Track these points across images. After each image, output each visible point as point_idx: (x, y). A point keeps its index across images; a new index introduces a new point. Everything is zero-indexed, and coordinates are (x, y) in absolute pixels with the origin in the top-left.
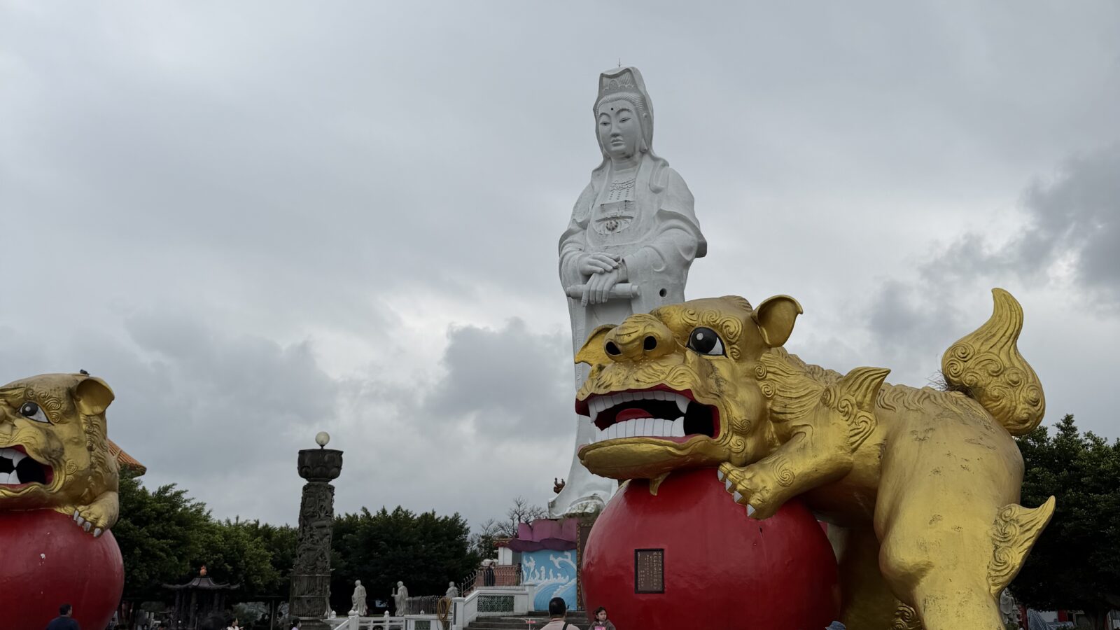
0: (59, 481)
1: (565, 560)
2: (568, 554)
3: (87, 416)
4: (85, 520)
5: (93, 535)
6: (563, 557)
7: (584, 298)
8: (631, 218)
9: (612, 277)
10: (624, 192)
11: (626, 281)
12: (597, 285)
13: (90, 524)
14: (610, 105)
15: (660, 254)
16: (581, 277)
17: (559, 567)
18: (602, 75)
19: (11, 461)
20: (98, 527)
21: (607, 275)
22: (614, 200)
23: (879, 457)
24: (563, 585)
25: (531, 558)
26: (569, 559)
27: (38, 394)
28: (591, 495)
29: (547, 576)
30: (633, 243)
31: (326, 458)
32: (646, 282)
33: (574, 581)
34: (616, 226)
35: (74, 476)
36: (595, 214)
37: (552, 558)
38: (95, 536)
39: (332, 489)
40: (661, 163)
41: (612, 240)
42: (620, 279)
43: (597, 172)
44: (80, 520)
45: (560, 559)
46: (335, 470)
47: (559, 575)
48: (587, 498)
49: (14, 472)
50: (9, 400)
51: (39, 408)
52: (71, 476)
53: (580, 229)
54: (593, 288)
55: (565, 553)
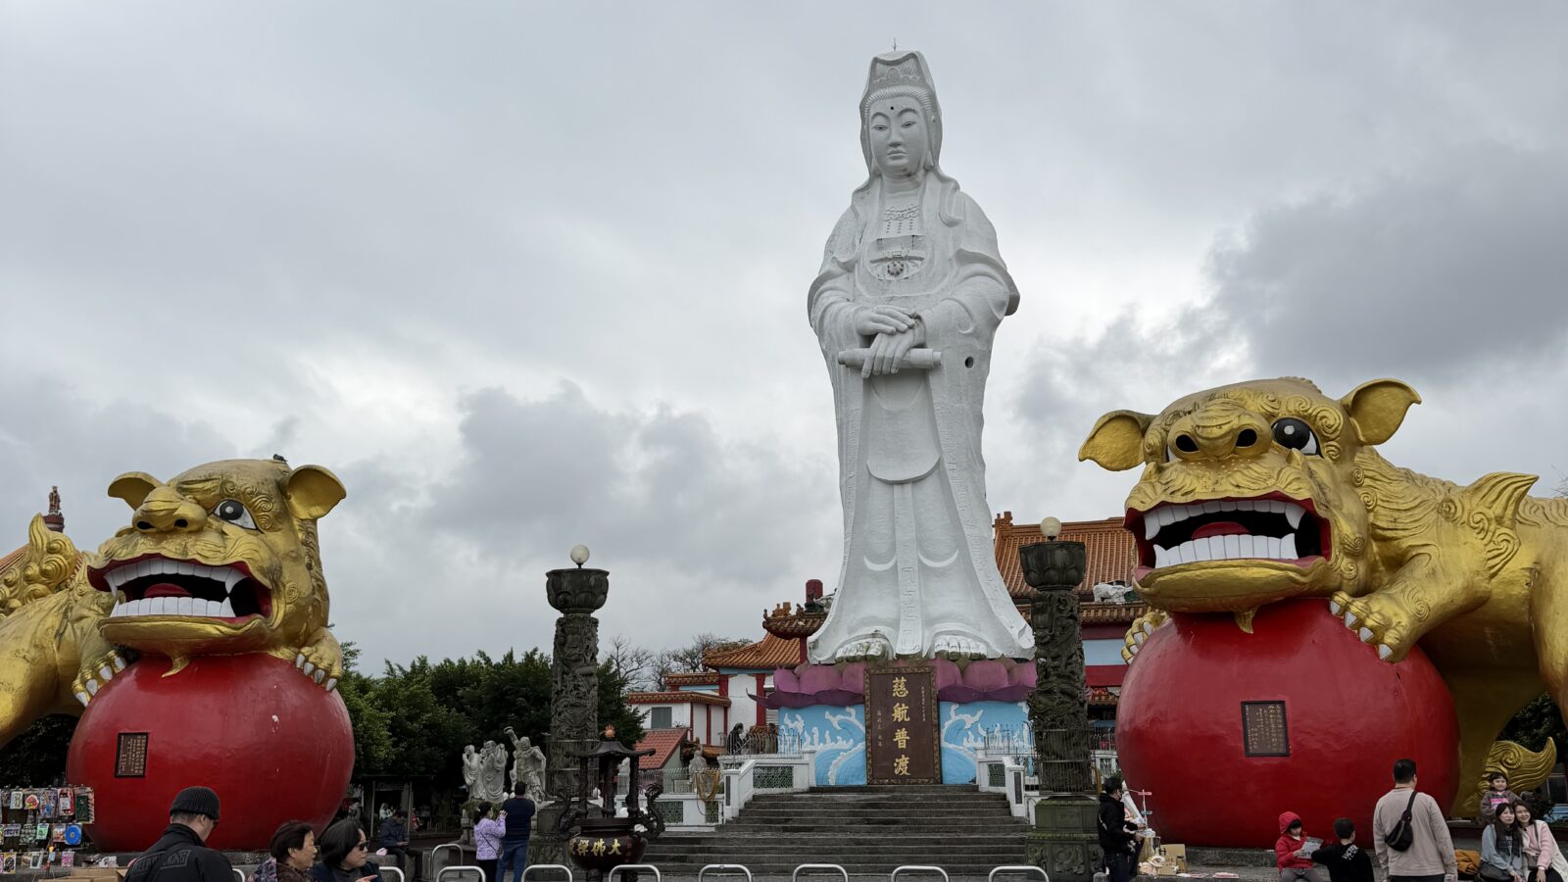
0: (279, 610)
1: (847, 718)
2: (852, 710)
3: (302, 520)
4: (316, 668)
5: (324, 688)
6: (844, 715)
7: (866, 367)
8: (921, 259)
9: (907, 339)
10: (906, 223)
11: (921, 346)
12: (885, 351)
13: (324, 673)
14: (889, 103)
15: (967, 310)
16: (858, 339)
17: (839, 728)
18: (876, 60)
19: (223, 584)
20: (333, 677)
21: (899, 337)
22: (893, 233)
23: (1527, 584)
24: (845, 751)
25: (797, 716)
26: (854, 717)
27: (242, 489)
28: (872, 632)
29: (822, 740)
30: (928, 293)
31: (592, 581)
32: (949, 347)
33: (861, 746)
34: (902, 270)
35: (296, 605)
36: (866, 252)
37: (827, 715)
38: (328, 689)
39: (595, 622)
40: (953, 185)
41: (897, 288)
42: (916, 343)
43: (860, 194)
44: (309, 667)
45: (840, 717)
46: (602, 597)
47: (838, 737)
48: (866, 637)
49: (227, 600)
50: (198, 497)
51: (245, 510)
52: (292, 605)
53: (843, 271)
54: (880, 354)
55: (848, 709)
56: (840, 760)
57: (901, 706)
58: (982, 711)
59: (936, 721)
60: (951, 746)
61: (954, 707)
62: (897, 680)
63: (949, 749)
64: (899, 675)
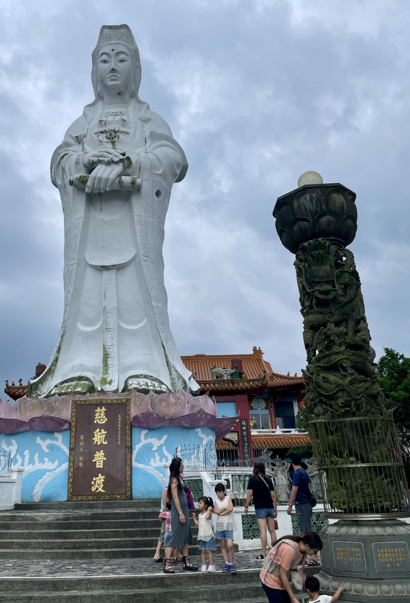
1: (54, 442)
2: (59, 436)
6: (52, 440)
8: (128, 133)
9: (118, 168)
14: (111, 48)
15: (158, 159)
17: (47, 451)
18: (104, 27)
21: (113, 166)
24: (51, 471)
25: (12, 441)
26: (61, 442)
28: (79, 376)
29: (32, 461)
33: (65, 466)
34: (115, 137)
36: (92, 128)
37: (38, 440)
40: (146, 105)
42: (124, 173)
45: (48, 441)
47: (46, 459)
54: (99, 176)
55: (56, 435)
56: (45, 479)
57: (100, 431)
58: (166, 436)
59: (129, 444)
60: (141, 466)
61: (144, 432)
62: (99, 410)
63: (139, 469)
64: (100, 404)
